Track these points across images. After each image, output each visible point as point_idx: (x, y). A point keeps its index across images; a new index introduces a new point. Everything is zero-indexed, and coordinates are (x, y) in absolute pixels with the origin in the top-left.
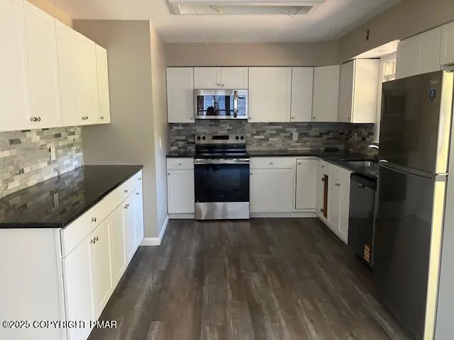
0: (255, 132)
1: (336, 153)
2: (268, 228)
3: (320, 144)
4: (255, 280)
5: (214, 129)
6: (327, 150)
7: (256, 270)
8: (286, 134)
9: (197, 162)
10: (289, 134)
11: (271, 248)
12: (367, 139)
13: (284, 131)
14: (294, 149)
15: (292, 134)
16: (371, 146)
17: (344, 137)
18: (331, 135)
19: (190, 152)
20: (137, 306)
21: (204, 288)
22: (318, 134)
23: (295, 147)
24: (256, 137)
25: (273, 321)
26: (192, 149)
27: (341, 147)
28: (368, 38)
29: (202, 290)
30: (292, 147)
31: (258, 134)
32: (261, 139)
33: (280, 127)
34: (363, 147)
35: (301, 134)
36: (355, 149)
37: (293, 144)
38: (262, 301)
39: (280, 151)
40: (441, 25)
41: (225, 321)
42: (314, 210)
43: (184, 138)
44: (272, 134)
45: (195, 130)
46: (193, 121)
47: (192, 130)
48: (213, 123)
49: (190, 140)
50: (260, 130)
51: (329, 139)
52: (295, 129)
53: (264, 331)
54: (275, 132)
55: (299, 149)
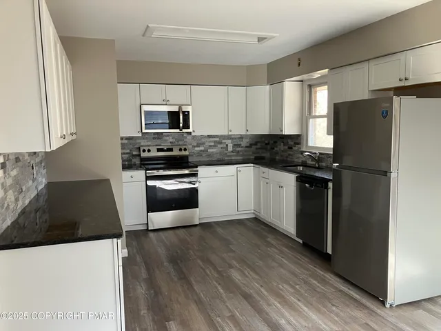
0: (196, 144)
1: (264, 161)
2: (220, 230)
3: (251, 153)
4: (236, 275)
5: (158, 142)
6: (256, 158)
7: (231, 266)
8: (222, 146)
9: (149, 173)
10: (225, 146)
11: (231, 246)
12: (293, 148)
13: (221, 143)
14: (229, 158)
15: (227, 145)
16: (307, 154)
17: (269, 147)
18: (259, 146)
19: (135, 165)
20: (142, 312)
21: (195, 288)
22: (248, 145)
23: (230, 156)
24: (197, 149)
25: (269, 305)
26: (137, 161)
27: (267, 155)
28: (299, 65)
29: (194, 290)
30: (228, 156)
31: (198, 146)
32: (201, 151)
33: (218, 139)
34: (289, 155)
35: (234, 145)
36: (282, 156)
37: (228, 154)
38: (251, 291)
39: (218, 161)
40: (369, 60)
41: (230, 311)
42: (253, 211)
43: (128, 151)
44: (210, 146)
45: (140, 143)
46: (140, 135)
47: (137, 143)
48: (156, 136)
49: (134, 153)
50: (200, 142)
51: (257, 149)
52: (230, 141)
53: (267, 314)
54: (213, 144)
55: (233, 158)
